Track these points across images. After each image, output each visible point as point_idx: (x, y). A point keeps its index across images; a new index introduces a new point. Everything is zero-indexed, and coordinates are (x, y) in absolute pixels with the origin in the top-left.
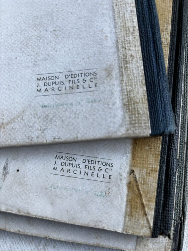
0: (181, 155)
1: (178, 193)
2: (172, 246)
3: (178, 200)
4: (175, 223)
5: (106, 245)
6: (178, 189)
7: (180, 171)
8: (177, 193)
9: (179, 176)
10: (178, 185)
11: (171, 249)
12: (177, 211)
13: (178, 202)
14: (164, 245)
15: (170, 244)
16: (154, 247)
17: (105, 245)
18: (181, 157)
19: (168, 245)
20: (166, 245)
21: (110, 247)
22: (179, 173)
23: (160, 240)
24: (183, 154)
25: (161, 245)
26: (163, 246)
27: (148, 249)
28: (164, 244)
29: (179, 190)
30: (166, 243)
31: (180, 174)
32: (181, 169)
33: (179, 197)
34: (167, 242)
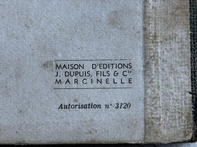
0: (193, 6)
1: (194, 58)
2: (193, 129)
3: (194, 67)
4: (194, 98)
5: (104, 140)
6: (193, 52)
7: (193, 28)
8: (192, 58)
9: (193, 35)
10: (193, 47)
11: (193, 133)
12: (194, 81)
13: (194, 69)
14: (183, 129)
15: (190, 126)
16: (170, 134)
17: (102, 140)
18: (193, 9)
19: (188, 128)
20: (185, 128)
21: (110, 141)
22: (192, 31)
23: (176, 123)
24: (194, 4)
25: (179, 129)
26: (182, 131)
27: (161, 136)
28: (183, 127)
29: (194, 54)
30: (185, 126)
31: (194, 32)
32: (194, 25)
33: (195, 63)
34: (186, 123)
